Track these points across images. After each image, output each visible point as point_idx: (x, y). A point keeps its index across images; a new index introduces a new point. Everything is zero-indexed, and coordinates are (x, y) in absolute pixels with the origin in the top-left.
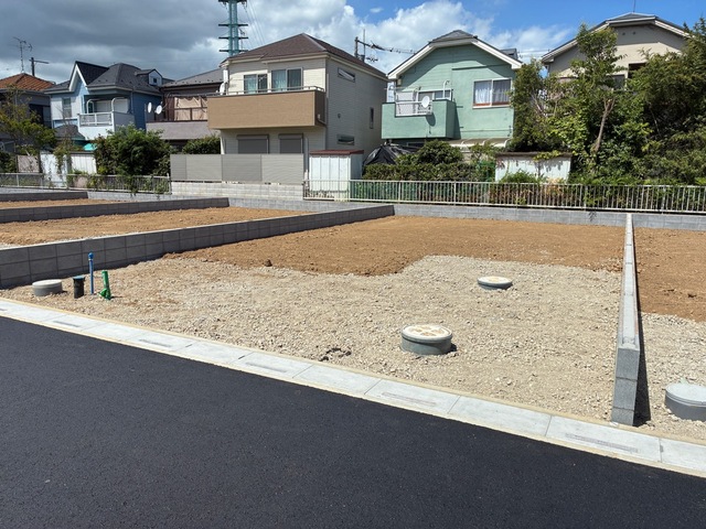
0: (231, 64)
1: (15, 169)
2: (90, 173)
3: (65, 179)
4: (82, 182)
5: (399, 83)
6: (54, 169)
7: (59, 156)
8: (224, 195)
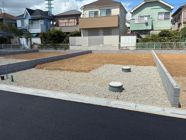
0: (84, 8)
1: (10, 43)
2: (39, 43)
3: (29, 46)
4: (36, 46)
5: (133, 13)
6: (25, 43)
7: (27, 38)
8: (90, 49)
